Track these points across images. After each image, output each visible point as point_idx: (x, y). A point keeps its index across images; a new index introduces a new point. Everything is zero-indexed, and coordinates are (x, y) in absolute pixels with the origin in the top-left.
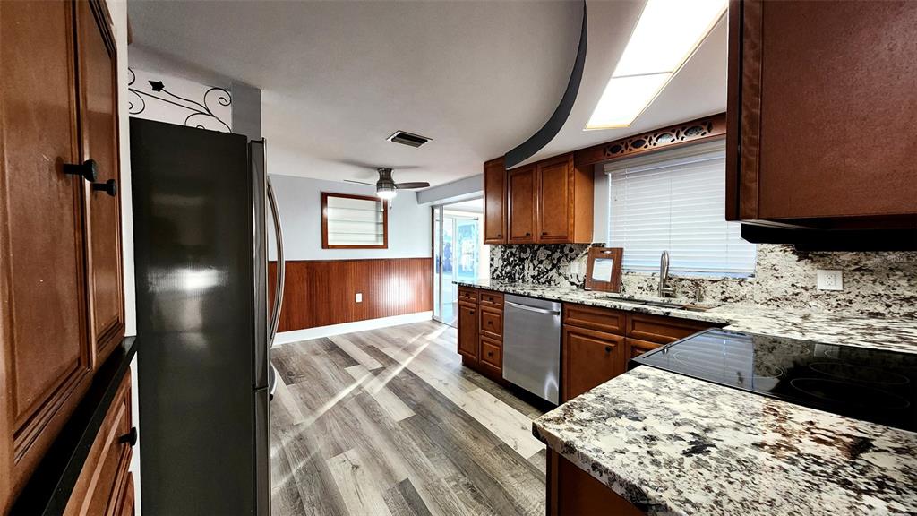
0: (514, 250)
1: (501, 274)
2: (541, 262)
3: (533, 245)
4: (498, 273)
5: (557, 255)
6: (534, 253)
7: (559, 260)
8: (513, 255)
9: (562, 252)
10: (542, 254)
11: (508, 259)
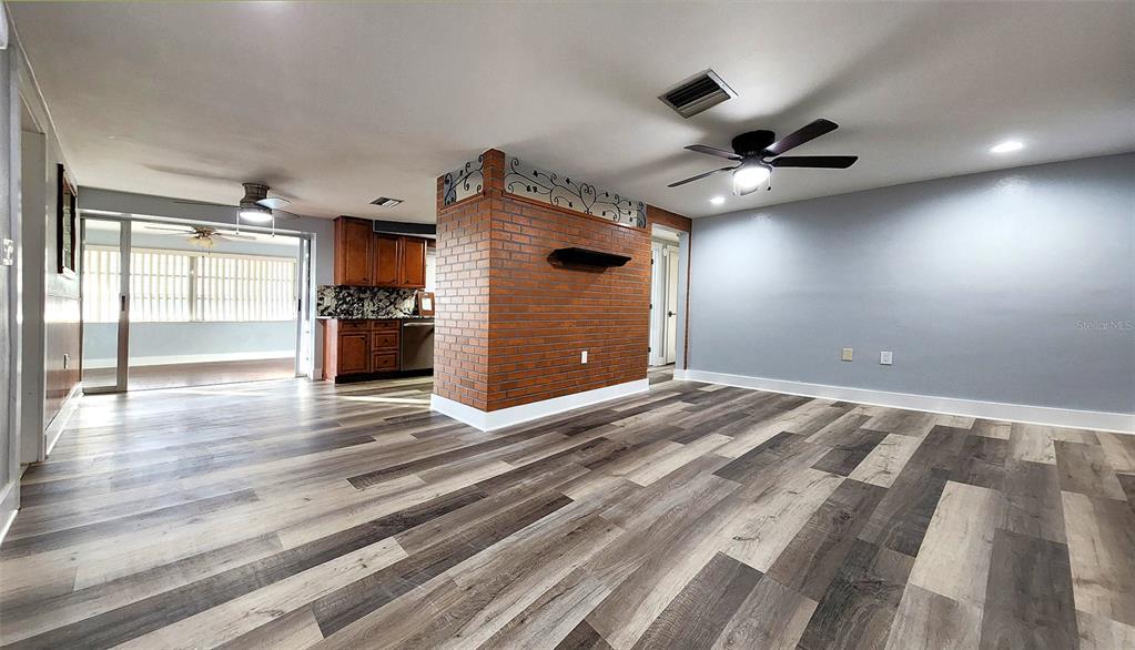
0: (352, 292)
1: (336, 311)
2: (380, 301)
3: (373, 288)
4: (329, 310)
5: (394, 295)
6: (375, 295)
7: (396, 299)
8: (349, 295)
9: (398, 294)
10: (381, 295)
11: (344, 298)
